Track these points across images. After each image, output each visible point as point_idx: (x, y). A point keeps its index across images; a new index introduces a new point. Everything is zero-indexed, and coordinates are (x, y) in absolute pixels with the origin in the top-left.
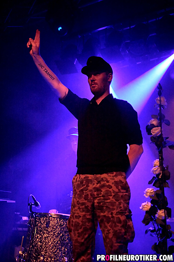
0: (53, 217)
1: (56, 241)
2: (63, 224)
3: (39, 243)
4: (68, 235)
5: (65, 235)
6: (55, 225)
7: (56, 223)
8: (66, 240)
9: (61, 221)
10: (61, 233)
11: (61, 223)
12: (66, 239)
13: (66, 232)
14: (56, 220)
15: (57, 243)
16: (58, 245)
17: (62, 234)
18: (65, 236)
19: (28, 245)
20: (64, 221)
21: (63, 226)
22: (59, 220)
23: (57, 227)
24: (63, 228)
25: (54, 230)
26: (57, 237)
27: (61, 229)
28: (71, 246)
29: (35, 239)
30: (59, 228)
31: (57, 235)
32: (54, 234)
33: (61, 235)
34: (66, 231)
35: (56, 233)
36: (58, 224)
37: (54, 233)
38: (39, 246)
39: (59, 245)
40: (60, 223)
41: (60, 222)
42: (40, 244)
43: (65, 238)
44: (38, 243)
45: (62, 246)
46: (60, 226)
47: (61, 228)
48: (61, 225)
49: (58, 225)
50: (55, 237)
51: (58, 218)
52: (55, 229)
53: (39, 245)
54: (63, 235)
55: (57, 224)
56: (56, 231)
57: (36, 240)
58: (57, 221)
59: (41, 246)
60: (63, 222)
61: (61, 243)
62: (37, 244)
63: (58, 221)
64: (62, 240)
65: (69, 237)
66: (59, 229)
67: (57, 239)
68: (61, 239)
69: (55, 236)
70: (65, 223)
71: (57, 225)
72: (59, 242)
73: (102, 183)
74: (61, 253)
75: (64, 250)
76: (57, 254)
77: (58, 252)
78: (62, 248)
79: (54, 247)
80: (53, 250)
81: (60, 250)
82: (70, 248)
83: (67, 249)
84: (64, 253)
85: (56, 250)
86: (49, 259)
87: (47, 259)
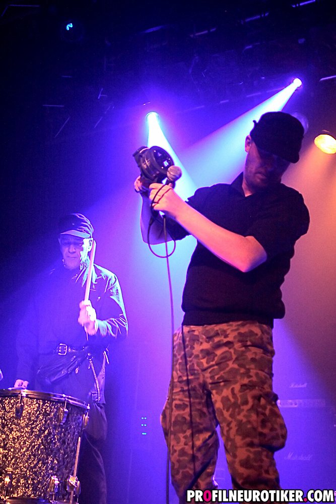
0: (31, 398)
1: (36, 445)
2: (50, 411)
4: (60, 433)
5: (54, 433)
6: (33, 413)
7: (36, 409)
8: (55, 443)
9: (47, 406)
10: (46, 429)
11: (45, 409)
12: (55, 440)
13: (55, 427)
14: (36, 403)
15: (38, 449)
16: (39, 452)
17: (49, 430)
18: (54, 436)
20: (52, 405)
21: (49, 414)
22: (42, 403)
23: (37, 417)
24: (51, 419)
25: (33, 424)
26: (38, 436)
27: (46, 421)
28: (65, 455)
30: (43, 419)
31: (38, 433)
32: (33, 432)
33: (46, 432)
34: (55, 425)
35: (35, 430)
36: (40, 411)
37: (32, 428)
38: (1, 455)
39: (42, 453)
40: (43, 410)
41: (44, 407)
43: (54, 437)
45: (48, 455)
46: (43, 415)
47: (46, 418)
48: (46, 414)
49: (40, 414)
50: (34, 437)
51: (39, 399)
52: (33, 420)
53: (1, 453)
54: (49, 433)
55: (37, 411)
56: (37, 426)
58: (37, 405)
59: (5, 456)
60: (51, 408)
61: (45, 449)
63: (39, 404)
64: (47, 442)
65: (60, 438)
66: (42, 420)
67: (38, 440)
68: (46, 440)
69: (33, 434)
70: (55, 410)
71: (38, 413)
72: (43, 447)
73: (216, 340)
74: (46, 468)
75: (52, 462)
76: (37, 471)
77: (40, 468)
78: (48, 459)
79: (32, 457)
80: (30, 463)
81: (44, 464)
82: (63, 459)
83: (57, 460)
84: (51, 469)
85: (35, 462)
86: (22, 481)
87: (18, 481)
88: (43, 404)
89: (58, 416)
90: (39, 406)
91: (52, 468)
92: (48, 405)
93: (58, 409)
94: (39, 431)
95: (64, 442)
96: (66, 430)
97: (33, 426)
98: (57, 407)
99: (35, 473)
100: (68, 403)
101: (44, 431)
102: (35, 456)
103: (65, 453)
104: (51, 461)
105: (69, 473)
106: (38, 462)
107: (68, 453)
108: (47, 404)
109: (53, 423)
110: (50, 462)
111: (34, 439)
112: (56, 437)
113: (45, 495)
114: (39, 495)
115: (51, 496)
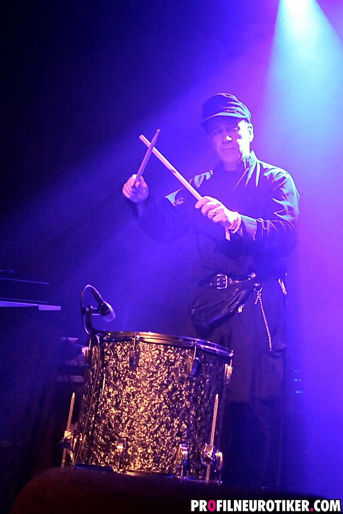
0: (148, 343)
1: (157, 403)
2: (175, 360)
3: (113, 409)
4: (189, 388)
5: (181, 388)
6: (152, 362)
7: (156, 357)
8: (182, 402)
9: (169, 353)
10: (169, 382)
11: (168, 357)
12: (182, 398)
13: (182, 381)
14: (156, 350)
15: (160, 409)
16: (161, 413)
17: (173, 385)
18: (181, 391)
19: (86, 414)
20: (177, 352)
21: (173, 364)
22: (163, 350)
23: (158, 368)
24: (176, 370)
25: (152, 376)
26: (159, 392)
27: (169, 373)
28: (197, 417)
29: (101, 400)
30: (165, 370)
31: (159, 387)
32: (152, 387)
33: (170, 387)
34: (182, 378)
35: (155, 384)
36: (161, 360)
37: (151, 382)
38: (113, 417)
39: (165, 414)
40: (166, 358)
41: (166, 355)
42: (114, 412)
43: (181, 394)
44: (110, 408)
45: (173, 417)
46: (165, 364)
47: (169, 369)
48: (169, 363)
49: (161, 363)
50: (154, 394)
51: (159, 344)
52: (152, 372)
53: (112, 414)
54: (174, 389)
55: (157, 359)
56: (157, 379)
57: (106, 401)
58: (157, 352)
59: (118, 417)
60: (175, 356)
61: (169, 409)
62: (106, 411)
63: (160, 351)
64: (173, 400)
65: (190, 394)
66: (163, 372)
67: (159, 397)
68: (170, 397)
69: (153, 390)
70: (181, 358)
71: (158, 362)
72: (166, 406)
74: (172, 434)
75: (179, 426)
76: (159, 437)
77: (162, 433)
78: (173, 422)
79: (152, 419)
80: (150, 427)
81: (168, 428)
82: (195, 422)
83: (185, 422)
84: (177, 435)
85: (157, 426)
86: (140, 450)
87: (135, 450)
88: (165, 351)
89: (186, 366)
90: (160, 353)
91: (180, 434)
92: (172, 352)
93: (185, 356)
94: (160, 385)
95: (195, 400)
96: (198, 384)
97: (152, 379)
98: (184, 354)
99: (157, 439)
100: (199, 349)
101: (167, 386)
102: (155, 418)
103: (197, 414)
104: (178, 425)
105: (204, 442)
106: (160, 426)
107: (201, 414)
108: (169, 350)
109: (180, 375)
110: (176, 426)
111: (154, 396)
112: (183, 393)
113: (170, 469)
114: (163, 469)
115: (179, 470)
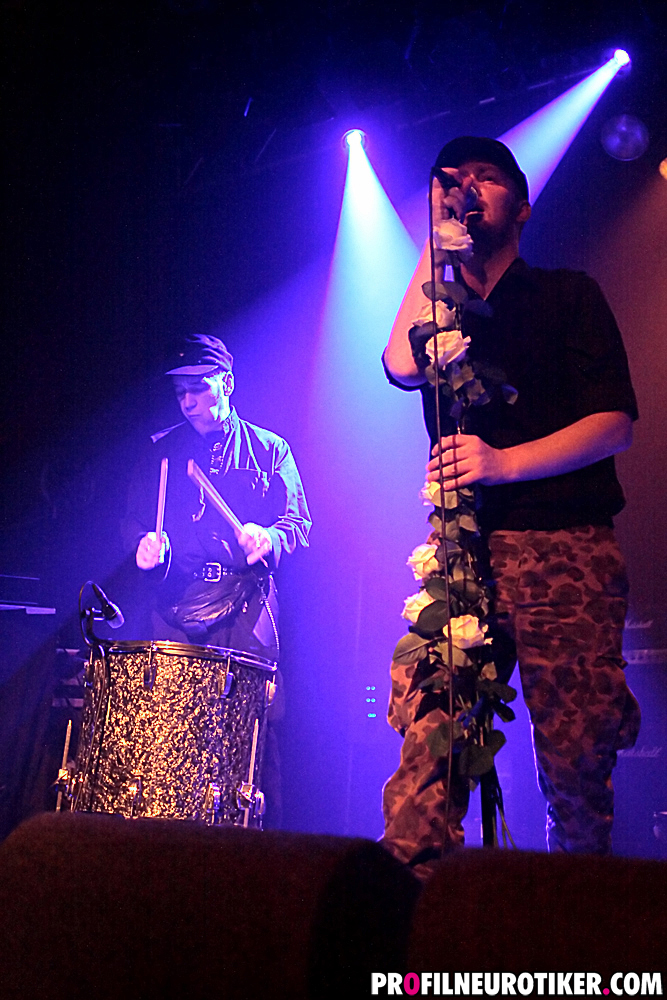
0: (168, 655)
1: (180, 732)
2: (203, 676)
3: (123, 740)
4: (220, 712)
5: (210, 712)
6: (173, 680)
7: (178, 672)
8: (213, 730)
9: (196, 667)
10: (195, 705)
11: (194, 673)
13: (211, 703)
14: (178, 663)
15: (184, 739)
16: (186, 744)
17: (201, 708)
18: (211, 716)
19: (87, 747)
20: (205, 666)
21: (200, 681)
22: (186, 663)
23: (180, 687)
24: (204, 689)
25: (173, 697)
26: (182, 718)
27: (195, 693)
28: (231, 748)
29: (108, 729)
30: (189, 690)
31: (182, 712)
32: (173, 711)
33: (197, 711)
34: (212, 699)
35: (177, 708)
36: (184, 677)
37: (172, 705)
38: (123, 750)
39: (191, 745)
40: (191, 674)
41: (192, 669)
42: (125, 744)
43: (210, 719)
44: (119, 739)
45: (201, 749)
46: (190, 682)
47: (195, 687)
48: (195, 681)
49: (184, 680)
50: (176, 720)
51: (183, 656)
52: (173, 692)
53: (122, 746)
54: (202, 714)
55: (180, 676)
56: (179, 701)
57: (114, 730)
58: (180, 666)
59: (130, 751)
60: (203, 671)
61: (196, 738)
62: (115, 743)
63: (183, 664)
64: (201, 727)
65: (223, 720)
67: (183, 724)
68: (197, 724)
69: (175, 715)
70: (211, 673)
71: (181, 679)
72: (191, 735)
74: (199, 771)
75: (209, 760)
76: (184, 775)
77: (188, 770)
78: (200, 755)
79: (174, 752)
80: (171, 763)
81: (194, 763)
82: (229, 755)
83: (216, 756)
84: (207, 772)
85: (180, 761)
86: (159, 791)
87: (153, 791)
88: (190, 664)
89: (217, 683)
90: (183, 668)
91: (210, 771)
92: (198, 666)
93: (215, 671)
94: (184, 708)
95: (229, 727)
96: (232, 706)
97: (173, 701)
98: (214, 668)
99: (180, 778)
100: (233, 662)
101: (193, 710)
102: (178, 750)
103: (231, 745)
104: (207, 759)
105: (240, 780)
106: (185, 761)
107: (237, 745)
108: (195, 664)
109: (209, 695)
110: (205, 760)
111: (176, 723)
112: (214, 718)
113: (198, 814)
114: (188, 815)
115: (209, 815)
